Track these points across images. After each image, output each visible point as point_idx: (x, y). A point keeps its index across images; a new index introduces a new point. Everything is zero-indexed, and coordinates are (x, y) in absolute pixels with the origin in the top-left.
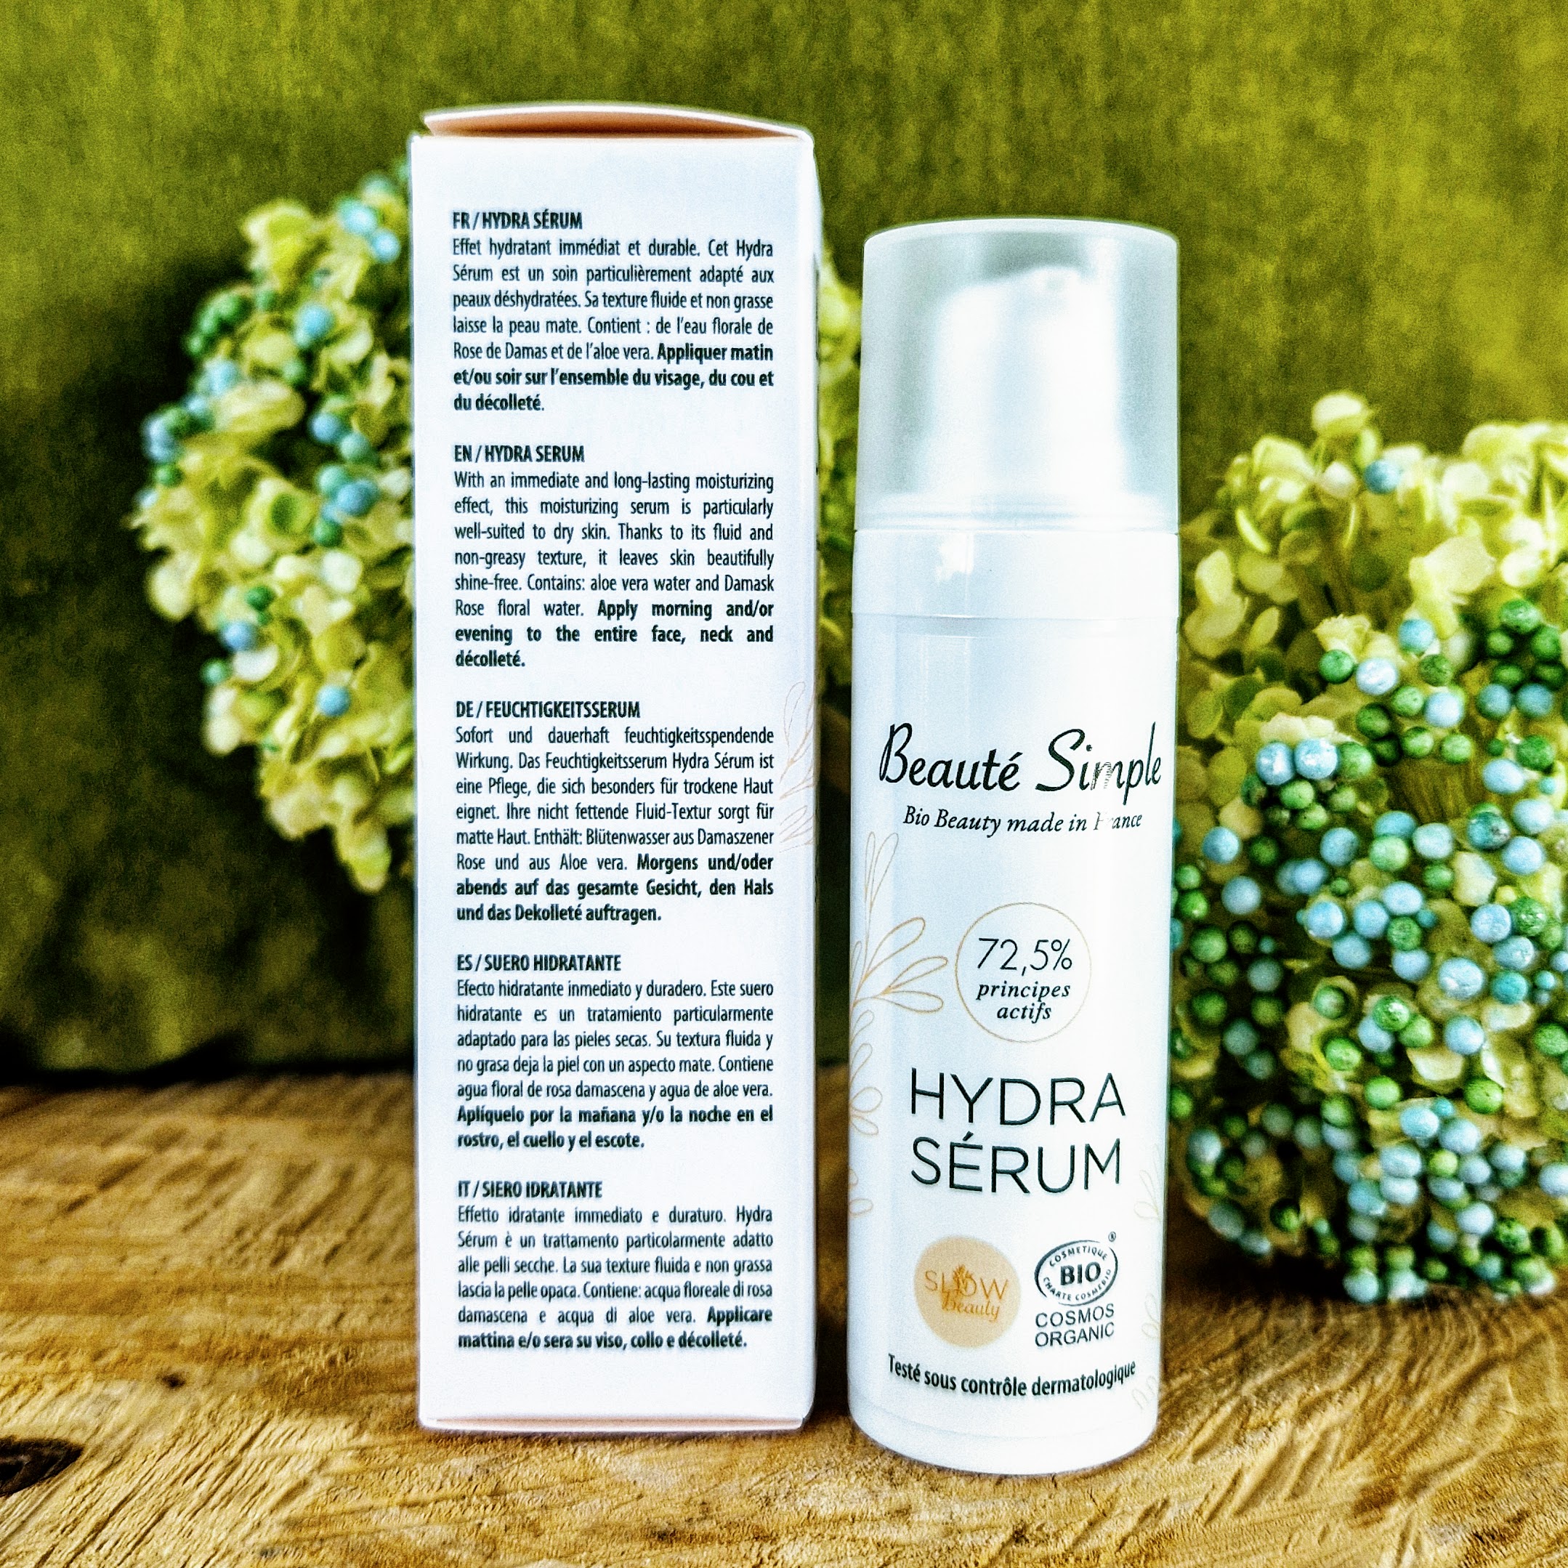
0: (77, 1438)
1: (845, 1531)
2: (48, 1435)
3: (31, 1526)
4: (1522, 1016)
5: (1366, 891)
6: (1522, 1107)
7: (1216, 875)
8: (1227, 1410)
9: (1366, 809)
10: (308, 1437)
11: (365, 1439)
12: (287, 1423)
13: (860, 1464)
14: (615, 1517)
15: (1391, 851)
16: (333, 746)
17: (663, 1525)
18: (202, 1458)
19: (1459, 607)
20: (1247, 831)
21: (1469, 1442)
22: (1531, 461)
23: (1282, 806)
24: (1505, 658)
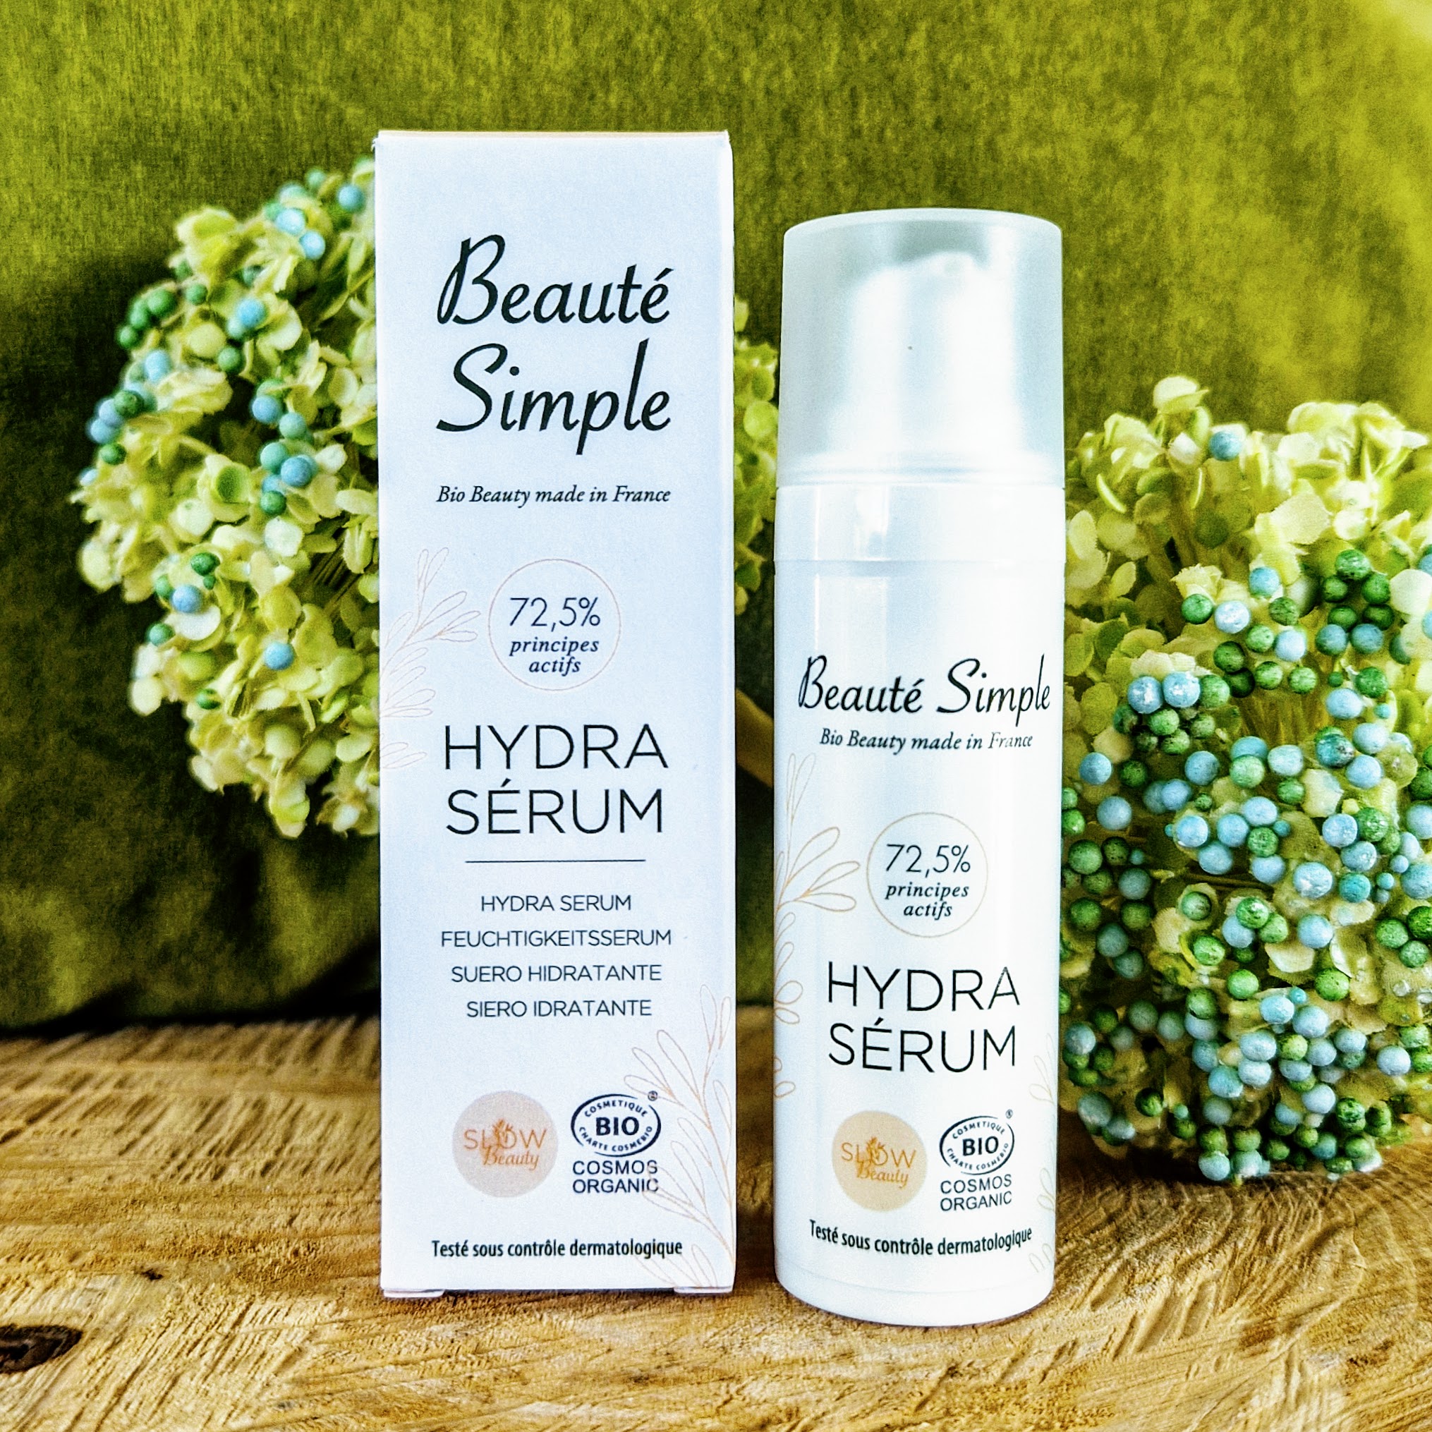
0: (75, 1323)
1: (799, 1370)
2: (46, 1322)
3: (56, 1392)
4: (1368, 912)
5: (1227, 805)
6: (1365, 995)
7: (1091, 795)
8: (1113, 1269)
9: (1223, 735)
10: (292, 1313)
11: (345, 1314)
12: (269, 1304)
13: (801, 1319)
14: (592, 1366)
15: (1249, 769)
16: (272, 699)
17: (636, 1372)
18: (199, 1334)
19: (1301, 557)
20: (1118, 756)
21: (1330, 1290)
22: (1353, 431)
23: (1152, 733)
24: (1340, 603)
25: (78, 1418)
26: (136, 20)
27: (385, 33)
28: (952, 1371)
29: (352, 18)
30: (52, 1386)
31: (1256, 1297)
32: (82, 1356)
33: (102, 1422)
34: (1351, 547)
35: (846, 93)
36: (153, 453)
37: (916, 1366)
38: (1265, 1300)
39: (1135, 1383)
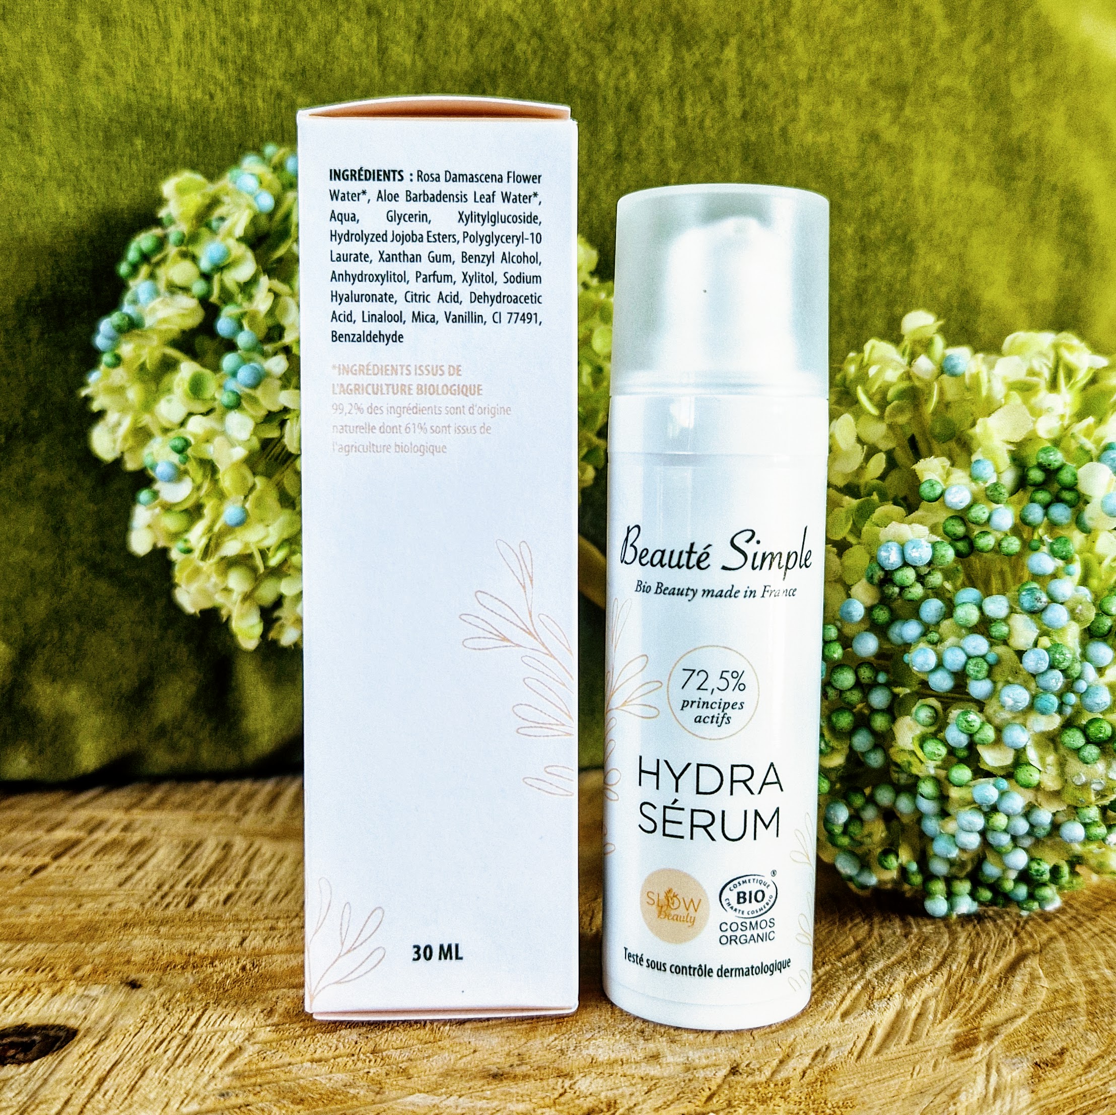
0: (73, 1023)
2: (51, 1022)
3: (52, 1081)
4: (1055, 722)
5: (951, 640)
6: (1051, 784)
7: (847, 631)
8: (858, 988)
9: (948, 586)
10: (236, 1018)
12: (220, 1011)
14: (461, 1065)
15: (968, 613)
16: (231, 549)
17: (494, 1070)
18: (165, 1035)
19: (1010, 451)
20: (869, 602)
21: (1021, 1006)
22: (1052, 355)
23: (894, 584)
24: (1039, 487)
25: (66, 1103)
26: (138, 29)
27: (327, 39)
28: (734, 1071)
29: (301, 29)
30: (51, 1074)
31: (964, 1011)
32: (76, 1050)
33: (84, 1106)
34: (1049, 445)
35: (675, 92)
36: (142, 360)
37: (707, 1066)
38: (971, 1013)
39: (872, 1080)
